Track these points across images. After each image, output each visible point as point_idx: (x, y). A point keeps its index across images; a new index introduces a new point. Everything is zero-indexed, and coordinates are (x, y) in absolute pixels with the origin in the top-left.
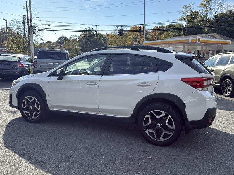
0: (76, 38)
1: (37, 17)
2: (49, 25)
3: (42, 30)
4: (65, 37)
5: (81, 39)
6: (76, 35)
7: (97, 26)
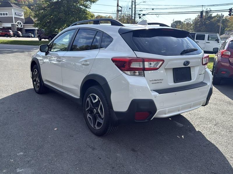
0: (191, 21)
1: (144, 2)
2: (153, 9)
3: (146, 14)
4: (180, 21)
5: (196, 22)
6: (190, 19)
7: (203, 6)
